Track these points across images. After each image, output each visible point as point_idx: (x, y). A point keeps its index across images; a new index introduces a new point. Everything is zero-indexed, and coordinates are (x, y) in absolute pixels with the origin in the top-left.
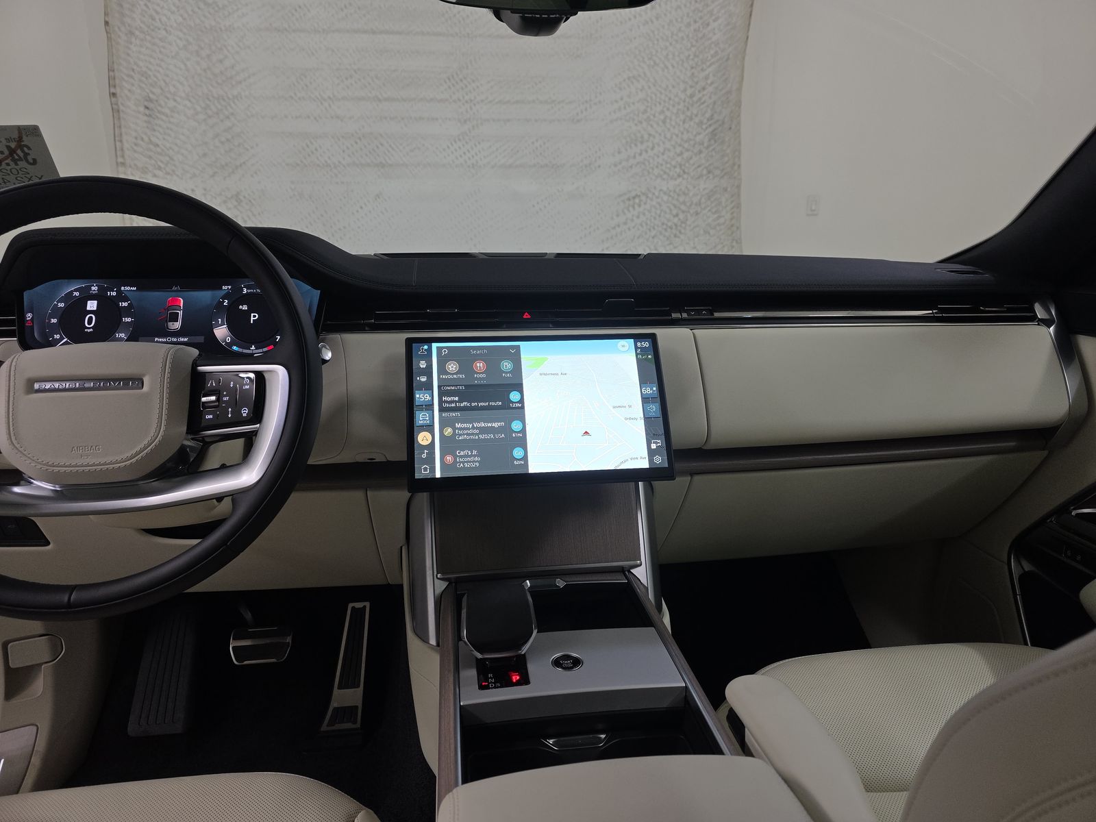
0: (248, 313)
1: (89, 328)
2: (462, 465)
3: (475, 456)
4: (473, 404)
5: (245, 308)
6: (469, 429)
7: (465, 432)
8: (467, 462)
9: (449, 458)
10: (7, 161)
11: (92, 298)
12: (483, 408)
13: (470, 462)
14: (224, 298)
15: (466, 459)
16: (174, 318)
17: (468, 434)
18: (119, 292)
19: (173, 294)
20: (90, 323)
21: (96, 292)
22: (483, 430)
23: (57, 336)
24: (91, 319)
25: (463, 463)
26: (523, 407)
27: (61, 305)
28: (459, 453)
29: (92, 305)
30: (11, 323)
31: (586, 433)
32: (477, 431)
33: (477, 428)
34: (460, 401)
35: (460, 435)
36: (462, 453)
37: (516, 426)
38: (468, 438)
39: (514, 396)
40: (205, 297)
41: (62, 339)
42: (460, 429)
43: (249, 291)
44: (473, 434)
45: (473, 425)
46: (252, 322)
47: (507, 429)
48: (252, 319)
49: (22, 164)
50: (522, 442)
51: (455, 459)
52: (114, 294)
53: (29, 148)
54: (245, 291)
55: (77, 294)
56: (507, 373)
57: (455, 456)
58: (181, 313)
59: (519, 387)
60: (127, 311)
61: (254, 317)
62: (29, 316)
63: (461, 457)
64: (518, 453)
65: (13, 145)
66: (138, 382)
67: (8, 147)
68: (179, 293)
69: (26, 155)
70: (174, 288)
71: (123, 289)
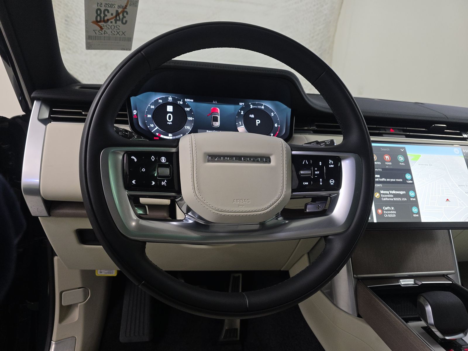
0: (254, 120)
1: (170, 122)
2: (387, 215)
3: (393, 210)
4: (388, 180)
5: (252, 116)
6: (387, 194)
7: (386, 196)
8: (390, 214)
9: (380, 211)
10: (111, 20)
11: (170, 104)
12: (393, 182)
13: (391, 214)
14: (241, 110)
15: (389, 212)
16: (216, 119)
17: (388, 198)
18: (184, 101)
19: (214, 105)
20: (170, 119)
21: (172, 101)
22: (395, 196)
23: (152, 126)
24: (170, 116)
25: (388, 214)
26: (413, 183)
27: (153, 107)
28: (385, 208)
29: (170, 108)
30: (125, 116)
31: (447, 200)
32: (392, 196)
33: (392, 194)
34: (381, 178)
35: (384, 197)
36: (386, 209)
37: (412, 194)
38: (388, 199)
39: (408, 176)
40: (230, 108)
41: (155, 127)
42: (383, 194)
43: (254, 107)
44: (390, 198)
45: (389, 192)
46: (257, 125)
47: (407, 196)
48: (257, 123)
49: (119, 23)
50: (416, 204)
51: (383, 212)
52: (181, 103)
53: (127, 14)
54: (252, 107)
55: (161, 101)
56: (402, 162)
57: (383, 210)
58: (219, 117)
59: (409, 171)
60: (190, 113)
61: (258, 122)
62: (135, 112)
63: (386, 210)
64: (415, 210)
65: (120, 10)
66: (266, 159)
67: (117, 11)
68: (217, 105)
69: (124, 17)
70: (214, 102)
71: (186, 100)
